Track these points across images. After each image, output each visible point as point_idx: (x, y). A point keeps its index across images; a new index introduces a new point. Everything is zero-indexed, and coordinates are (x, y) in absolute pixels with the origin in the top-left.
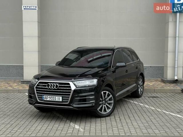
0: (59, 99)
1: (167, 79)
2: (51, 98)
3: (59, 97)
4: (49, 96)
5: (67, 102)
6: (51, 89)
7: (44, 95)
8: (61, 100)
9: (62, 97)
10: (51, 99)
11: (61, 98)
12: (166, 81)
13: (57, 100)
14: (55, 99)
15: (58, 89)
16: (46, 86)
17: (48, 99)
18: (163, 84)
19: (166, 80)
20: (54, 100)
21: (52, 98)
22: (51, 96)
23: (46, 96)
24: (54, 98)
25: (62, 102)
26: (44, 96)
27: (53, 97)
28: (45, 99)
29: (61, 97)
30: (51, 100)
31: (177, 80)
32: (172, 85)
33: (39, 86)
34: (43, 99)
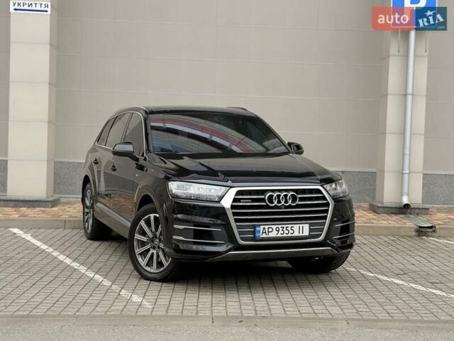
0: (301, 230)
1: (383, 203)
2: (281, 229)
3: (301, 226)
4: (274, 227)
5: (319, 236)
6: (279, 207)
7: (259, 225)
8: (306, 233)
9: (311, 225)
10: (281, 232)
11: (306, 227)
12: (381, 207)
13: (296, 234)
14: (292, 232)
15: (298, 206)
16: (263, 200)
17: (271, 235)
18: (371, 216)
19: (380, 205)
20: (290, 235)
21: (284, 229)
22: (280, 226)
23: (266, 227)
24: (289, 229)
25: (310, 237)
26: (262, 227)
27: (285, 226)
28: (264, 235)
29: (308, 225)
30: (279, 235)
31: (407, 206)
32: (395, 217)
33: (240, 202)
34: (257, 235)
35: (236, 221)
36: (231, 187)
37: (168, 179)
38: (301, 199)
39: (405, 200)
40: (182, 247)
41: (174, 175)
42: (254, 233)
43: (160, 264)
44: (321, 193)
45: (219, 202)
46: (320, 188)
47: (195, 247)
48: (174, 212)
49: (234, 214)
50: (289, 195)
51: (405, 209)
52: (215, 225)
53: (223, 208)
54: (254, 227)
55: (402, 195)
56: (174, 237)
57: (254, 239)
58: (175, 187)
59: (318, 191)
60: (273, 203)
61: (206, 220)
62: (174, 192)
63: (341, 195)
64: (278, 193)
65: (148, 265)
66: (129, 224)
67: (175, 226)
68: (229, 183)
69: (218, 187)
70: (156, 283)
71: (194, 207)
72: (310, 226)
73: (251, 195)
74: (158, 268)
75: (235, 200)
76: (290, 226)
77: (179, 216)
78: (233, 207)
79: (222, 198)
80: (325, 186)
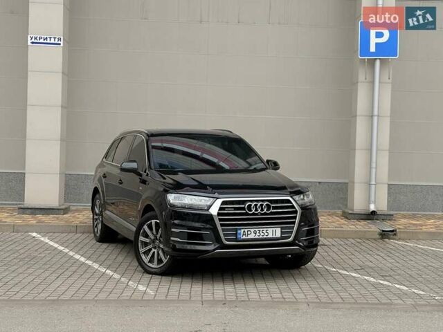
0: (274, 232)
1: (353, 210)
2: (258, 232)
3: (274, 229)
4: (252, 230)
5: (290, 237)
6: (257, 215)
7: (240, 229)
8: (278, 235)
9: (282, 228)
10: (258, 234)
11: (278, 230)
12: (351, 214)
13: (270, 236)
14: (267, 234)
15: (272, 213)
16: (243, 209)
17: (250, 237)
18: (343, 221)
19: (350, 212)
20: (265, 237)
21: (261, 232)
22: (256, 230)
23: (246, 230)
24: (264, 232)
25: (282, 238)
26: (242, 230)
27: (261, 230)
28: (244, 237)
29: (280, 229)
30: (257, 237)
31: (373, 213)
32: (363, 223)
33: (224, 210)
34: (239, 237)
35: (222, 225)
36: (218, 198)
37: (167, 192)
38: (274, 208)
39: (372, 208)
40: (178, 246)
41: (172, 189)
42: (236, 235)
43: (160, 261)
44: (291, 203)
45: (208, 210)
46: (290, 198)
47: (189, 247)
48: (171, 219)
49: (220, 220)
50: (265, 204)
51: (372, 216)
52: (205, 229)
53: (211, 215)
54: (236, 230)
55: (370, 204)
56: (172, 238)
57: (236, 240)
58: (172, 198)
59: (289, 201)
60: (251, 211)
61: (197, 225)
62: (171, 202)
63: (308, 204)
64: (255, 203)
65: (150, 262)
66: (134, 229)
67: (173, 230)
68: (216, 195)
69: (207, 199)
70: (158, 277)
71: (188, 214)
72: (281, 230)
73: (233, 204)
74: (158, 264)
75: (221, 209)
76: (265, 229)
77: (176, 222)
78: (219, 214)
79: (210, 206)
80: (294, 197)
